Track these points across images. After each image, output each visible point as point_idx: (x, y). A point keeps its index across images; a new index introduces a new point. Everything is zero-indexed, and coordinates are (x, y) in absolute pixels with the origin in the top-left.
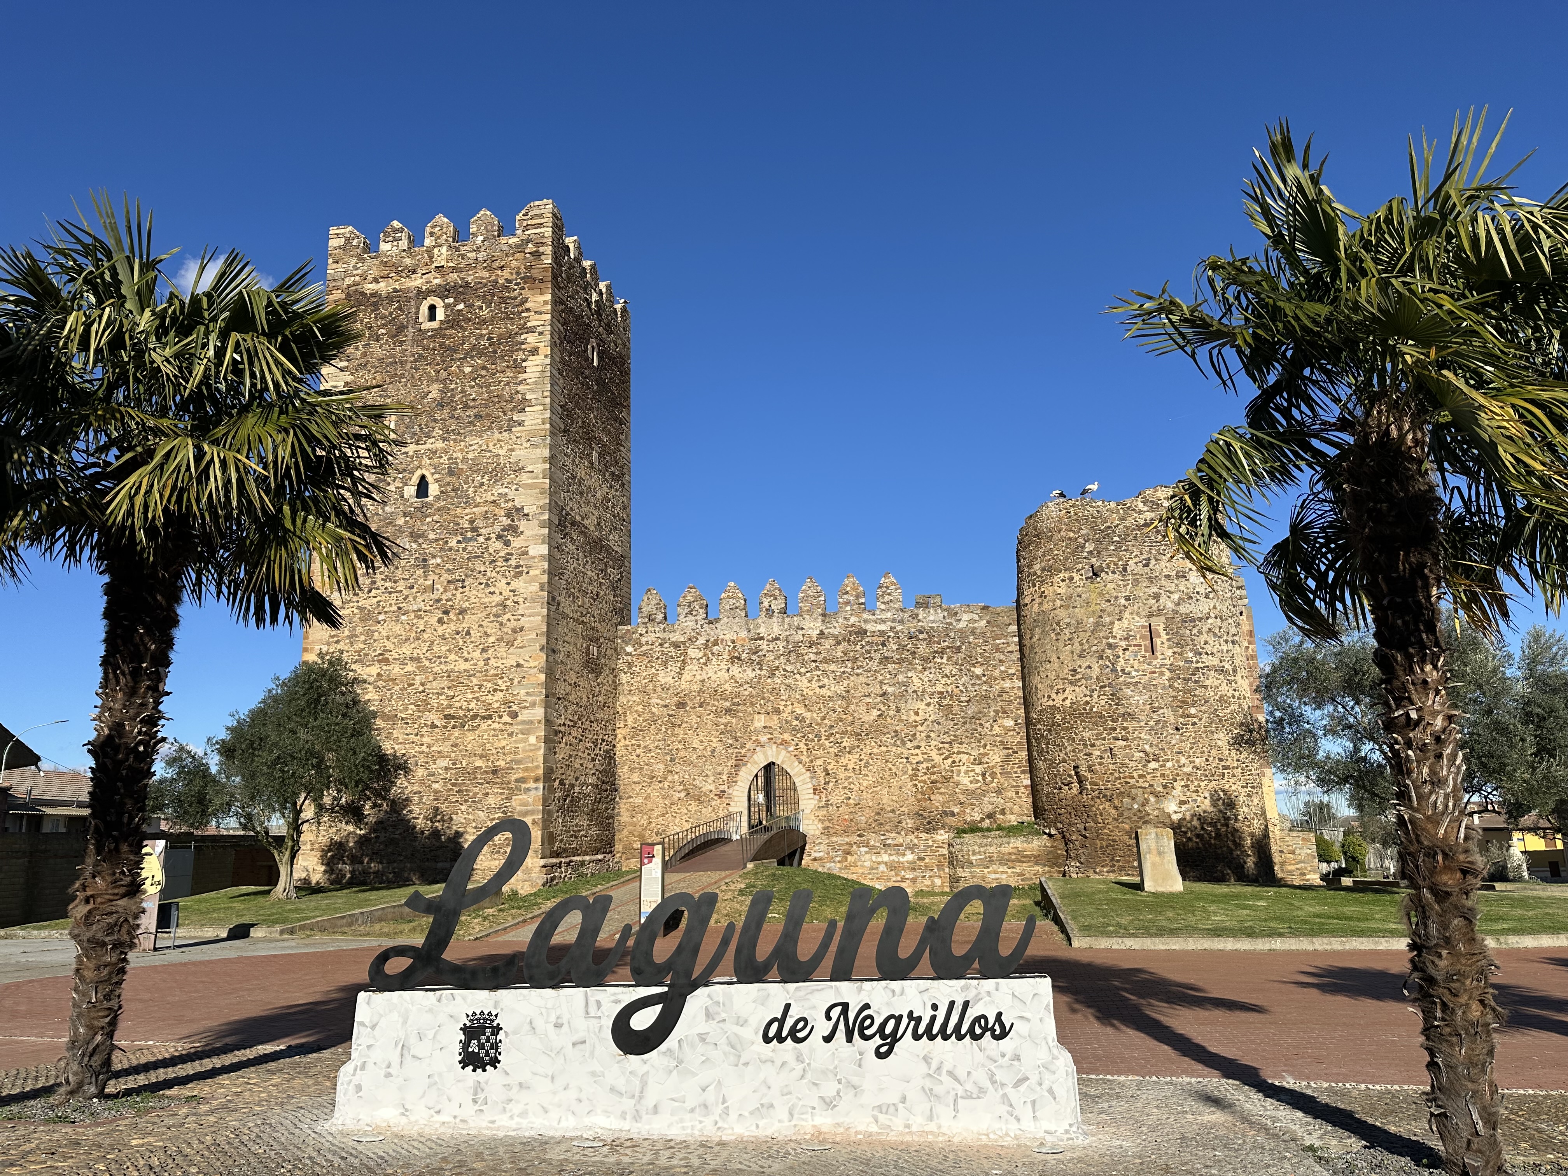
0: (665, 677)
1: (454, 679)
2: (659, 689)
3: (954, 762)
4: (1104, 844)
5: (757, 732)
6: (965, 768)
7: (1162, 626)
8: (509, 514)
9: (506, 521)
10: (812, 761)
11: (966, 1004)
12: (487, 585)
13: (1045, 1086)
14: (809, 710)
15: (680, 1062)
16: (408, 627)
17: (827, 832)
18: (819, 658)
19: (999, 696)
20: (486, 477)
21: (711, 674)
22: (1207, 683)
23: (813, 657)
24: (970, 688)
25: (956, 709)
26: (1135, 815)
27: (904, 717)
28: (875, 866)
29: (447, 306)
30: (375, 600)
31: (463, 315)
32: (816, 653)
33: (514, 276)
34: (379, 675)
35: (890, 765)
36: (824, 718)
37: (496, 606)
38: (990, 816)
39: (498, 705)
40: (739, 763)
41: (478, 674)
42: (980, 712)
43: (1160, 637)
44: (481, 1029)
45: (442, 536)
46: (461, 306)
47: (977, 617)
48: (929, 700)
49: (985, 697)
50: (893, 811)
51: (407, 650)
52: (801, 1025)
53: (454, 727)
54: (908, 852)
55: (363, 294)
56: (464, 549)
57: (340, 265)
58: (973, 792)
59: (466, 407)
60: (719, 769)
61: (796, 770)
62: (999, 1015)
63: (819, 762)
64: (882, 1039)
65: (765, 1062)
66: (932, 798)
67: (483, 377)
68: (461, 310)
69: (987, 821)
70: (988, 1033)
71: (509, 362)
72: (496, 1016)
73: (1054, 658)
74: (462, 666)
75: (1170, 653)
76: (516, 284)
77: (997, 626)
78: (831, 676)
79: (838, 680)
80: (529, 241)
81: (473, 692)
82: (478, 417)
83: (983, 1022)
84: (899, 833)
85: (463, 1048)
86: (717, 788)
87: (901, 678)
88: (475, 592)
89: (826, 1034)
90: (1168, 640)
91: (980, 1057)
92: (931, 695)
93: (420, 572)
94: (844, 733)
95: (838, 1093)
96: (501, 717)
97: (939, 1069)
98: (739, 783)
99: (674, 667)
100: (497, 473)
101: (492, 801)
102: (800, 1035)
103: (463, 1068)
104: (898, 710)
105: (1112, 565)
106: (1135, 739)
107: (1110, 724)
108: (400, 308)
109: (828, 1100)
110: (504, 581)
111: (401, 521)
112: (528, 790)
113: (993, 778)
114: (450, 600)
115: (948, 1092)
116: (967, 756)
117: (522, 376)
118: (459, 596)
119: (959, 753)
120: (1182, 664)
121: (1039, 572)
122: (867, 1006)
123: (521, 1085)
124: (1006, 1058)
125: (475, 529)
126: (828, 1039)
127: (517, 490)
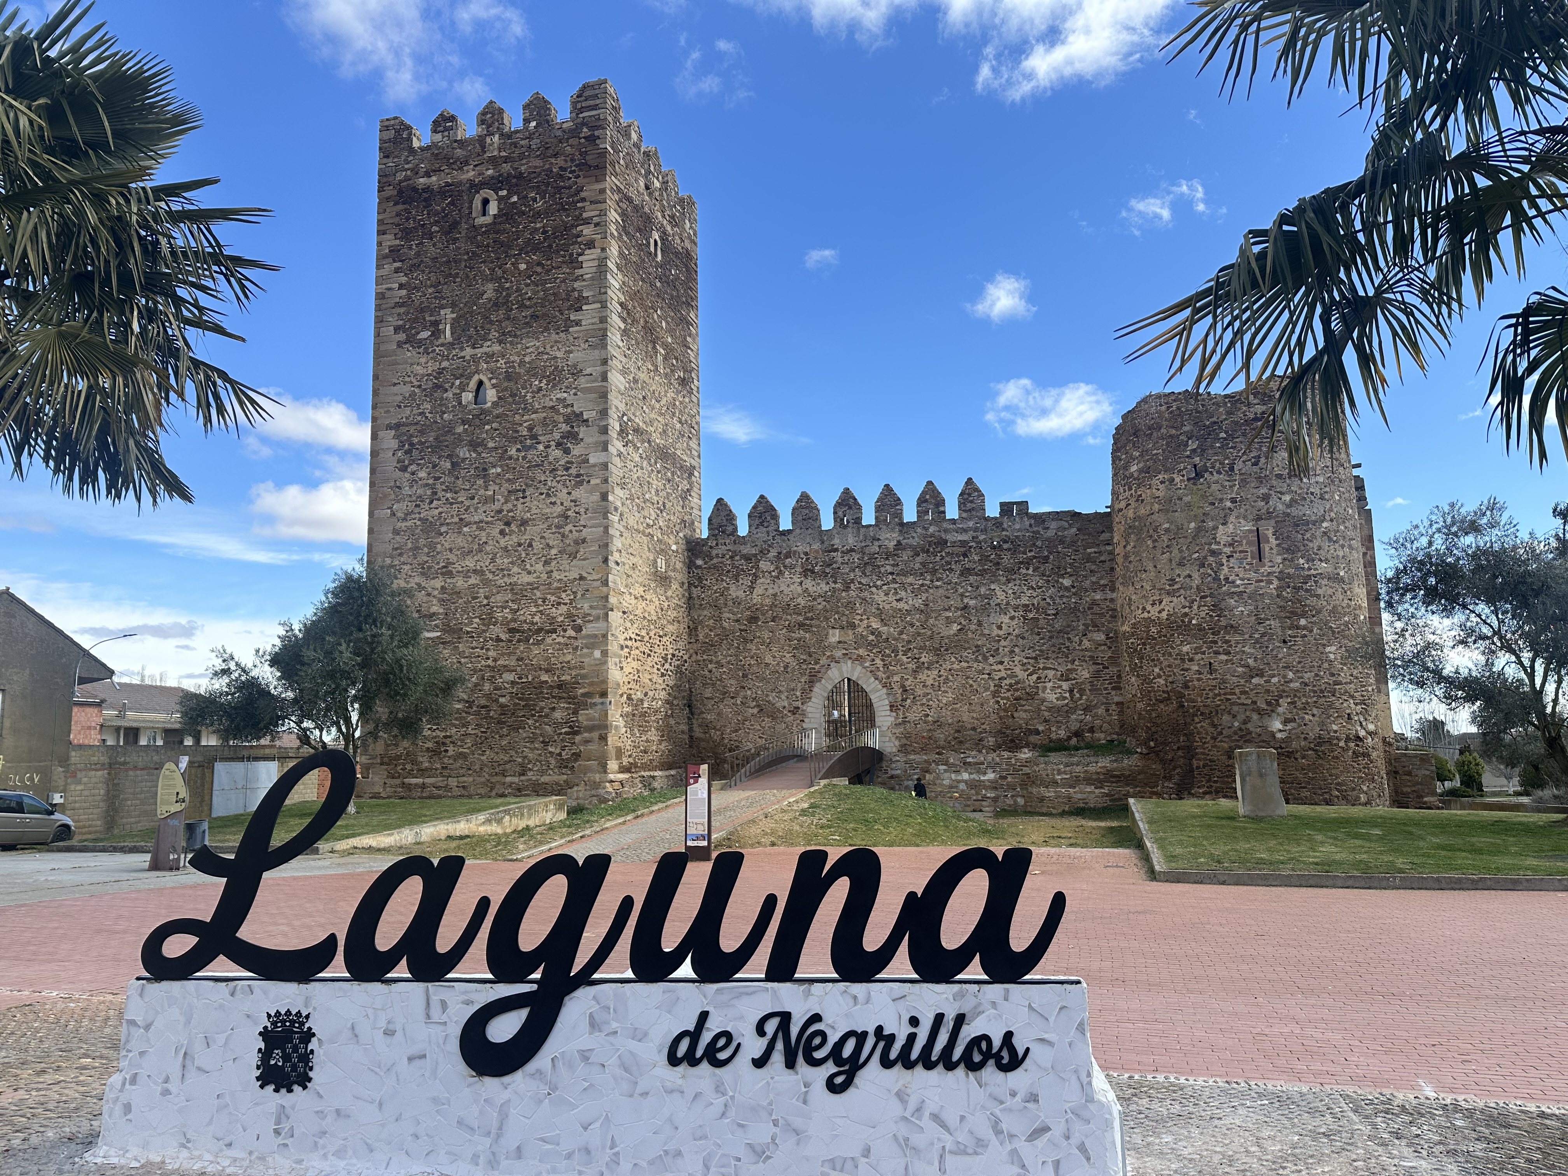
0: (736, 592)
1: (519, 593)
2: (730, 603)
3: (1039, 678)
4: (1201, 763)
5: (831, 647)
6: (1051, 684)
7: (1271, 530)
8: (568, 420)
9: (564, 427)
10: (888, 678)
11: (960, 1020)
12: (548, 495)
13: (1075, 1141)
14: (885, 625)
15: (554, 1088)
16: (470, 539)
17: (904, 749)
18: (896, 570)
19: (1089, 609)
20: (544, 381)
21: (783, 587)
22: (1320, 591)
23: (889, 569)
24: (1058, 601)
25: (1042, 622)
26: (1235, 733)
27: (986, 632)
28: (955, 784)
29: (500, 199)
30: (436, 512)
31: (516, 208)
32: (893, 565)
33: (569, 164)
34: (442, 587)
35: (971, 682)
36: (901, 633)
37: (557, 517)
38: (1077, 734)
39: (561, 619)
40: (813, 679)
41: (542, 587)
42: (1069, 626)
43: (1268, 542)
44: (288, 1034)
45: (501, 445)
46: (515, 199)
47: (1066, 525)
48: (1013, 613)
49: (1074, 610)
50: (974, 729)
51: (470, 563)
52: (722, 1042)
53: (519, 641)
54: (989, 771)
55: (415, 189)
56: (524, 458)
57: (391, 159)
58: (1059, 709)
59: (522, 306)
60: (793, 685)
61: (873, 686)
62: (1009, 1035)
63: (896, 678)
64: (837, 1064)
65: (672, 1091)
66: (1016, 715)
67: (538, 274)
68: (515, 203)
69: (1075, 739)
70: (991, 1062)
71: (564, 256)
72: (307, 1017)
73: (1150, 567)
74: (526, 579)
75: (1279, 559)
76: (571, 172)
77: (1089, 534)
78: (909, 589)
79: (916, 593)
80: (583, 124)
81: (537, 606)
82: (534, 317)
83: (984, 1045)
84: (980, 751)
85: (262, 1059)
86: (790, 704)
87: (983, 590)
88: (535, 503)
89: (757, 1056)
90: (1278, 545)
91: (979, 1095)
92: (1016, 608)
93: (480, 482)
94: (922, 648)
95: (773, 1139)
96: (565, 631)
97: (918, 1110)
98: (813, 699)
99: (746, 581)
100: (555, 377)
101: (558, 715)
102: (722, 1056)
103: (262, 1087)
104: (980, 624)
105: (1218, 465)
106: (1237, 653)
107: (1211, 637)
108: (452, 203)
109: (758, 1149)
110: (565, 491)
111: (460, 429)
112: (595, 704)
113: (1081, 695)
114: (511, 511)
115: (932, 1144)
116: (1053, 672)
117: (579, 272)
118: (520, 507)
119: (1045, 668)
120: (1292, 571)
121: (1136, 475)
122: (816, 1018)
123: (338, 1112)
124: (1018, 1098)
125: (534, 437)
126: (760, 1063)
127: (575, 394)
